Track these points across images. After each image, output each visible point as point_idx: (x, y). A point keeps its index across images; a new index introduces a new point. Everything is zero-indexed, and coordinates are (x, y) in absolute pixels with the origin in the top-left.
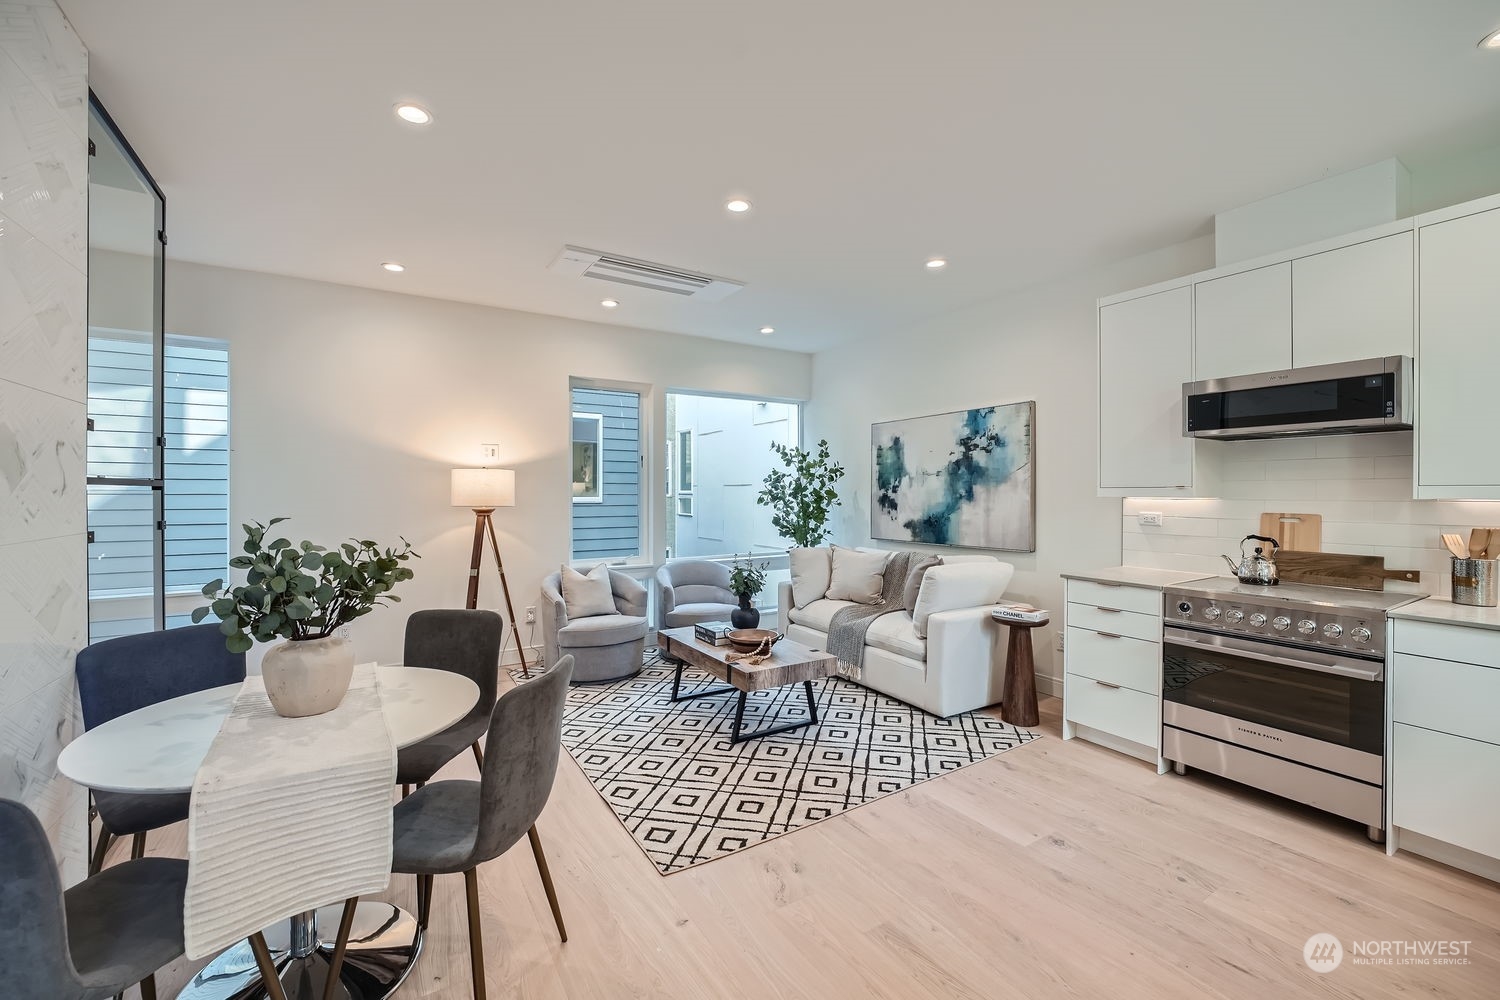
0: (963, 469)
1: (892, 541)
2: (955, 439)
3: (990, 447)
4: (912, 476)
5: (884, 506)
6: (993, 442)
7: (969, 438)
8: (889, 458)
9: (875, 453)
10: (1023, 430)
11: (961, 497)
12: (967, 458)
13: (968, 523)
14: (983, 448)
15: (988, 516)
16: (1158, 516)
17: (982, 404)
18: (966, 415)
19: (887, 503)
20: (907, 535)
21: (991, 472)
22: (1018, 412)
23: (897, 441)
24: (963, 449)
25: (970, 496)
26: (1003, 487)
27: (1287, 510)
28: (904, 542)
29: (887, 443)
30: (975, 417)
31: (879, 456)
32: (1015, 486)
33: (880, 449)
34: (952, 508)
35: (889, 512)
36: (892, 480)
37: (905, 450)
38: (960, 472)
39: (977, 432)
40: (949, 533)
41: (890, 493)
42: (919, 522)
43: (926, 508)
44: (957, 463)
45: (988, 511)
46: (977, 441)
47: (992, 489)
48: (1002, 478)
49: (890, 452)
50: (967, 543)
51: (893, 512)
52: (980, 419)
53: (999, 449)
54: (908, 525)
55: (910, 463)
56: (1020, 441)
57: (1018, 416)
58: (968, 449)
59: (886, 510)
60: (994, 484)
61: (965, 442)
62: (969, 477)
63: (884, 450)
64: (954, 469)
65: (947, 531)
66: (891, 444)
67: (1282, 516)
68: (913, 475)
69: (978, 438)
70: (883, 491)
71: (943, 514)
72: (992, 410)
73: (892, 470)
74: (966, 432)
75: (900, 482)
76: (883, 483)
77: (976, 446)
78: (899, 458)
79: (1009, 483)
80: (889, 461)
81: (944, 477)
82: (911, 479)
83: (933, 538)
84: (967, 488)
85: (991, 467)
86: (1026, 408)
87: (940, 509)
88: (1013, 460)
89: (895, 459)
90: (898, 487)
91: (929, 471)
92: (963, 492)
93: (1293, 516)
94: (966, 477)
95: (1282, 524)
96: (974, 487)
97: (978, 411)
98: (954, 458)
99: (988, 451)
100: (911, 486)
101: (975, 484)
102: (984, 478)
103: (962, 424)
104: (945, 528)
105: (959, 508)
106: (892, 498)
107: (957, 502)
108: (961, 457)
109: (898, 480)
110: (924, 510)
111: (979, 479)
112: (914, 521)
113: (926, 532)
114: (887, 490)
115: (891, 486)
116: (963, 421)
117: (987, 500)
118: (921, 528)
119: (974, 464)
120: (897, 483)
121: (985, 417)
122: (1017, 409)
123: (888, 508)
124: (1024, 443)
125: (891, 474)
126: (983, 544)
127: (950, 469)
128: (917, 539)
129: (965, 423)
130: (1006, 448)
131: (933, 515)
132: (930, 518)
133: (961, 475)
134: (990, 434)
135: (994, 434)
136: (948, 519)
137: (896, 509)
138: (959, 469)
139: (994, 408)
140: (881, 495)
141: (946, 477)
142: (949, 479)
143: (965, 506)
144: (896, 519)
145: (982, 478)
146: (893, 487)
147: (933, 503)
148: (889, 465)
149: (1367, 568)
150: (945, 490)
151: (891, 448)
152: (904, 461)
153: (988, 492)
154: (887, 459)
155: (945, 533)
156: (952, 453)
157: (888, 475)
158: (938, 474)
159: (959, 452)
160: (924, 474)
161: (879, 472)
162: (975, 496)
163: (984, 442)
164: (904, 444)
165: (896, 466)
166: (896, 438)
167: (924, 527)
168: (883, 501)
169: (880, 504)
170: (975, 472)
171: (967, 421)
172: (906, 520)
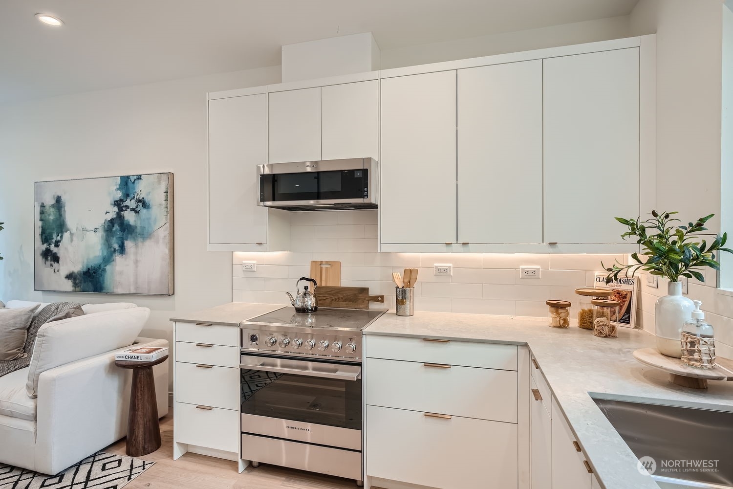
0: (116, 227)
1: (55, 291)
2: (109, 200)
3: (138, 209)
4: (72, 232)
5: (46, 259)
6: (140, 204)
7: (121, 200)
9: (38, 209)
10: (164, 196)
11: (115, 251)
12: (120, 217)
13: (121, 273)
14: (133, 210)
15: (137, 267)
16: (254, 264)
17: (132, 172)
18: (119, 181)
19: (50, 256)
20: (68, 285)
21: (139, 230)
22: (159, 181)
23: (58, 200)
24: (116, 209)
25: (122, 249)
26: (148, 243)
27: (324, 259)
28: (66, 292)
29: (50, 201)
30: (126, 183)
31: (42, 213)
32: (157, 242)
33: (43, 206)
34: (108, 259)
35: (52, 265)
36: (54, 236)
37: (66, 208)
38: (114, 229)
39: (127, 195)
40: (105, 282)
41: (52, 247)
42: (79, 273)
43: (85, 261)
44: (112, 221)
45: (136, 262)
46: (128, 202)
47: (140, 244)
48: (144, 235)
49: (52, 210)
50: (119, 291)
51: (55, 265)
52: (130, 185)
53: (145, 211)
54: (70, 276)
55: (71, 219)
56: (161, 205)
57: (160, 184)
58: (121, 209)
59: (49, 263)
60: (142, 240)
61: (118, 203)
62: (122, 233)
63: (47, 207)
64: (109, 226)
65: (103, 280)
66: (53, 202)
67: (321, 263)
68: (74, 231)
69: (128, 200)
70: (46, 246)
71: (100, 266)
72: (139, 177)
73: (54, 227)
74: (119, 195)
75: (61, 237)
76: (46, 237)
77: (127, 207)
78: (61, 215)
79: (152, 239)
80: (51, 218)
81: (101, 233)
82: (72, 234)
83: (92, 288)
84: (120, 242)
85: (139, 225)
86: (165, 177)
87: (98, 262)
88: (155, 220)
89: (58, 216)
90: (59, 241)
91: (88, 228)
92: (116, 246)
93: (327, 263)
94: (119, 234)
95: (321, 268)
96: (125, 242)
97: (128, 177)
98: (109, 217)
99: (137, 212)
100: (72, 240)
101: (126, 240)
102: (133, 235)
103: (115, 188)
104: (101, 278)
105: (113, 261)
106: (54, 252)
107: (112, 255)
108: (115, 216)
109: (60, 235)
110: (83, 262)
111: (130, 236)
112: (75, 273)
113: (85, 282)
114: (49, 245)
115: (54, 241)
116: (116, 185)
117: (136, 254)
118: (81, 279)
119: (125, 222)
120: (59, 238)
121: (134, 183)
122: (158, 178)
123: (51, 261)
124: (164, 206)
125: (54, 229)
126: (133, 291)
127: (106, 226)
128: (77, 289)
129: (118, 187)
130: (150, 210)
131: (91, 266)
132: (89, 269)
133: (115, 231)
134: (138, 197)
135: (141, 198)
136: (104, 270)
137: (58, 262)
138: (113, 227)
139: (141, 175)
140: (44, 249)
141: (103, 233)
142: (105, 235)
143: (118, 258)
144: (58, 271)
145: (131, 234)
146: (55, 241)
147: (92, 256)
148: (51, 221)
149: (361, 295)
150: (101, 245)
151: (53, 206)
152: (65, 218)
153: (136, 246)
154: (49, 215)
155: (102, 283)
156: (107, 213)
157: (50, 231)
158: (96, 230)
159: (113, 212)
160: (83, 230)
161: (42, 227)
162: (126, 250)
163: (133, 204)
164: (65, 203)
165: (58, 222)
166: (58, 197)
167: (84, 278)
168: (46, 255)
169: (43, 258)
170: (127, 230)
171: (120, 185)
172: (67, 272)
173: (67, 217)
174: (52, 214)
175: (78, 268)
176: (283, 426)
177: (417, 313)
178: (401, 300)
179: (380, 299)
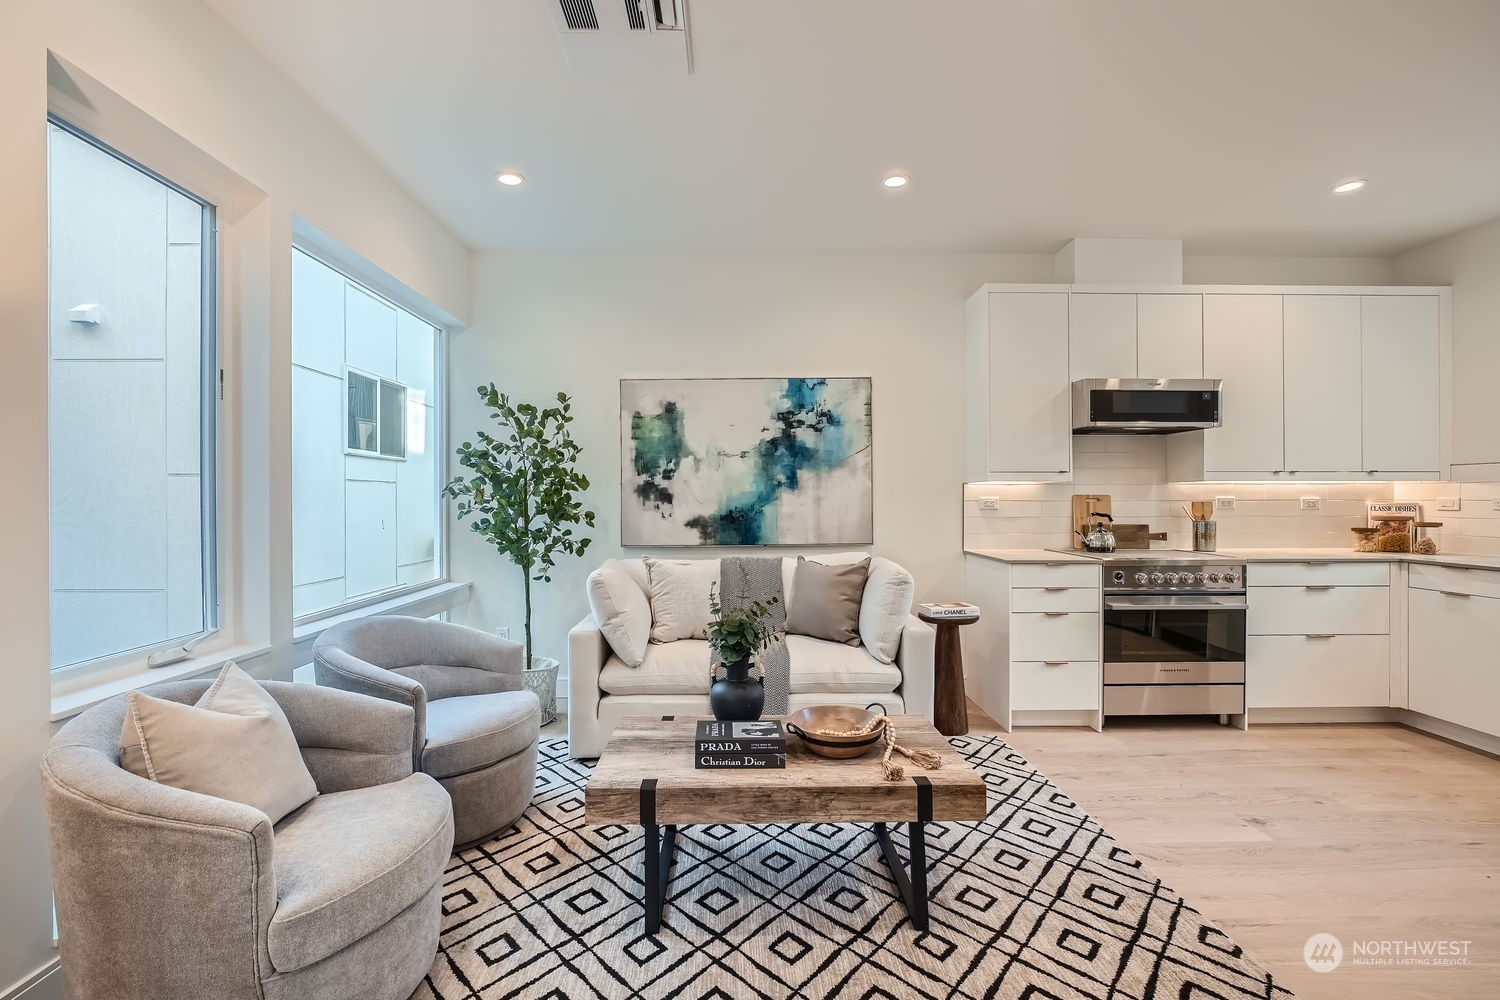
0: (781, 450)
1: (663, 547)
2: (769, 411)
3: (821, 425)
4: (698, 457)
5: (646, 497)
6: (824, 419)
7: (789, 412)
8: (656, 432)
9: (628, 422)
10: (863, 410)
11: (780, 484)
12: (788, 438)
13: (791, 516)
14: (812, 426)
15: (819, 506)
16: (997, 500)
17: (810, 373)
18: (786, 385)
19: (654, 493)
20: (694, 537)
21: (822, 454)
22: (856, 388)
23: (670, 409)
24: (781, 425)
25: (793, 482)
26: (837, 474)
27: (1091, 492)
28: (689, 547)
29: (651, 408)
30: (797, 387)
31: (635, 427)
32: (854, 472)
33: (638, 416)
34: (766, 498)
35: (658, 507)
36: (663, 463)
37: (684, 421)
38: (778, 453)
39: (802, 406)
40: (762, 529)
41: (659, 480)
42: (714, 519)
43: (724, 499)
44: (774, 443)
45: (818, 500)
46: (802, 416)
47: (824, 475)
48: (835, 462)
49: (657, 423)
50: (782, 541)
51: (665, 507)
52: (806, 391)
53: (832, 428)
54: (693, 524)
55: (693, 435)
56: (859, 421)
57: (858, 392)
58: (790, 425)
59: (651, 503)
60: (827, 469)
61: (784, 417)
62: (792, 459)
63: (648, 419)
64: (767, 449)
65: (759, 527)
66: (659, 411)
67: (1088, 497)
68: (701, 454)
69: (803, 413)
70: (644, 477)
71: (752, 506)
72: (822, 382)
73: (662, 448)
74: (786, 405)
75: (677, 464)
76: (644, 464)
77: (801, 423)
78: (674, 432)
79: (846, 469)
80: (656, 435)
81: (752, 463)
82: (697, 461)
83: (738, 539)
84: (789, 472)
85: (821, 448)
86: (864, 383)
87: (746, 501)
88: (850, 443)
89: (668, 432)
90: (674, 471)
91: (729, 452)
92: (782, 478)
94: (787, 460)
95: (1088, 503)
96: (798, 472)
97: (803, 381)
98: (768, 436)
99: (817, 430)
100: (697, 470)
101: (800, 468)
102: (812, 460)
103: (779, 394)
104: (755, 524)
105: (777, 499)
106: (662, 486)
107: (774, 491)
108: (778, 434)
109: (673, 461)
110: (721, 502)
111: (806, 463)
112: (704, 518)
113: (723, 531)
114: (652, 476)
115: (661, 470)
116: (781, 391)
117: (818, 487)
118: (716, 526)
119: (797, 444)
120: (671, 466)
121: (813, 389)
122: (854, 384)
123: (655, 500)
124: (865, 423)
125: (660, 452)
126: (812, 540)
127: (762, 449)
128: (709, 541)
129: (784, 393)
130: (842, 427)
131: (736, 508)
132: (731, 512)
133: (779, 457)
134: (819, 409)
135: (825, 410)
136: (761, 512)
137: (670, 502)
138: (776, 450)
139: (825, 379)
140: (642, 483)
141: (757, 459)
142: (761, 461)
143: (786, 497)
144: (670, 516)
145: (809, 461)
146: (665, 471)
147: (736, 492)
148: (656, 440)
149: (1141, 533)
150: (754, 475)
151: (659, 417)
152: (684, 436)
153: (818, 478)
154: (651, 431)
155: (756, 530)
156: (764, 429)
157: (654, 455)
158: (743, 455)
159: (776, 429)
160: (719, 454)
161: (637, 449)
162: (800, 483)
163: (811, 418)
164: (683, 413)
165: (670, 442)
166: (670, 403)
167: (722, 525)
168: (645, 491)
169: (639, 496)
170: (801, 455)
171: (788, 391)
172: (689, 517)
173: (686, 434)
174: (657, 428)
175: (710, 510)
176: (1157, 671)
178: (1203, 534)
179: (1163, 537)
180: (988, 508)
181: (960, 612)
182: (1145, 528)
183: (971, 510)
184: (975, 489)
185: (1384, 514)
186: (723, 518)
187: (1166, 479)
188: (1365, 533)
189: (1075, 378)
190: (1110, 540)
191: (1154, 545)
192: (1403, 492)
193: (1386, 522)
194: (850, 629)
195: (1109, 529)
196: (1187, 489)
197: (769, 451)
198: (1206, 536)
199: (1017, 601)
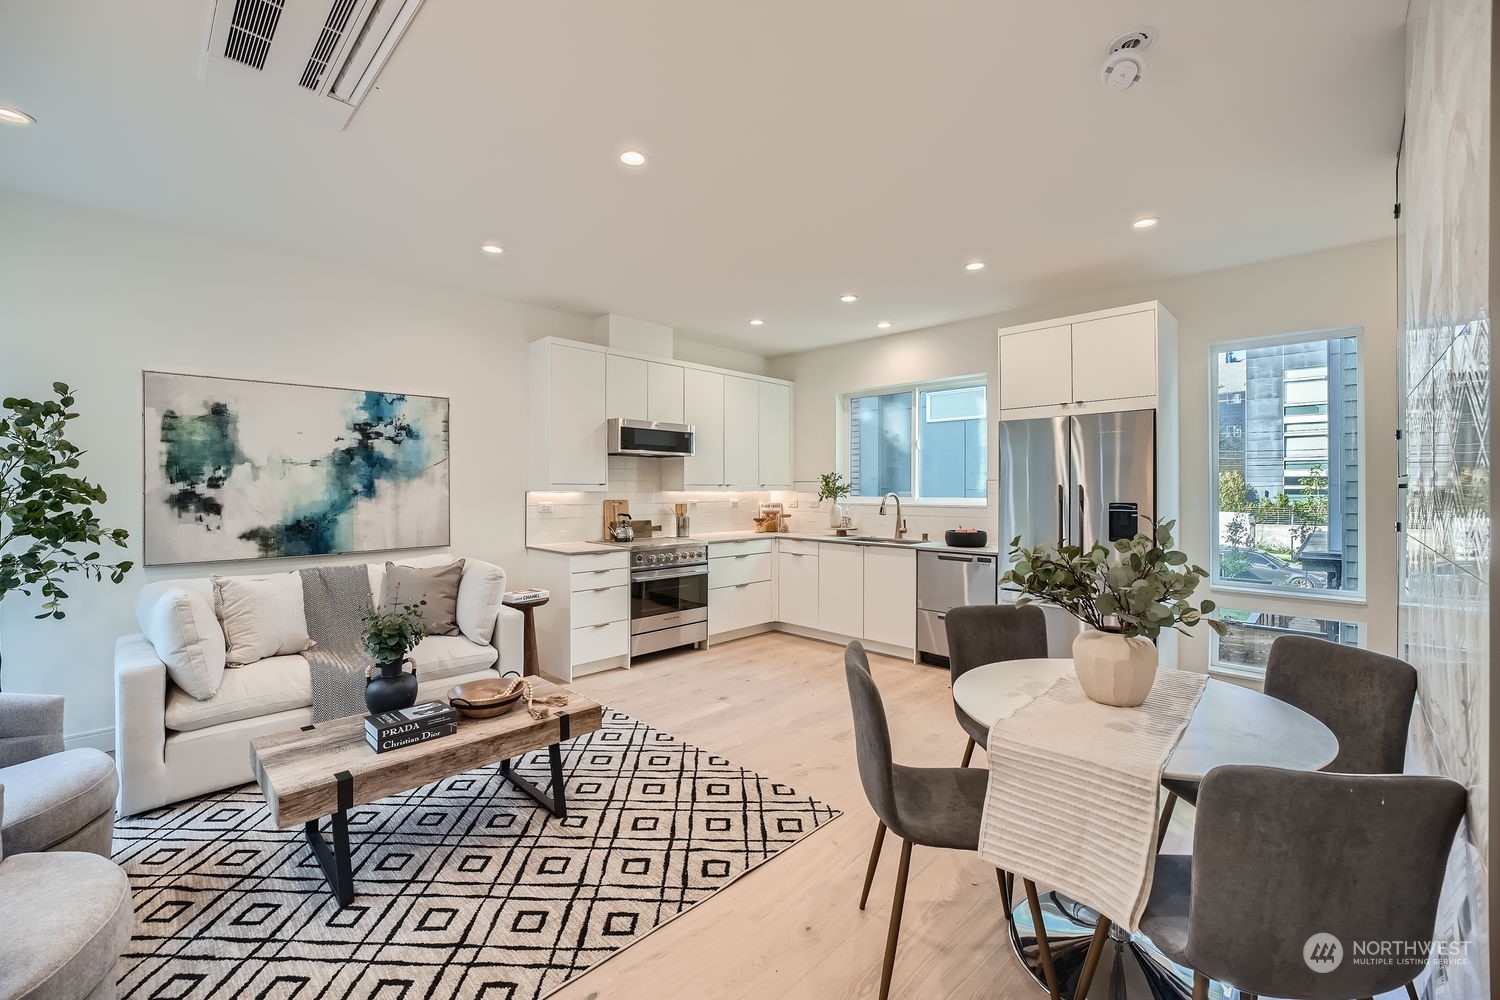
0: (358, 460)
2: (349, 420)
3: (399, 438)
4: (256, 465)
5: (183, 509)
6: (404, 432)
7: (366, 424)
8: (199, 434)
9: (155, 422)
10: (441, 426)
11: (356, 493)
12: (365, 449)
13: (367, 524)
14: (390, 439)
15: (397, 514)
16: (550, 504)
17: (390, 388)
18: (363, 397)
19: (194, 504)
20: (252, 549)
21: (400, 465)
22: (435, 406)
23: (219, 411)
24: (358, 436)
25: (370, 490)
26: (416, 483)
27: (616, 498)
28: (244, 561)
29: (189, 408)
30: (375, 401)
31: (168, 428)
32: (431, 482)
33: (170, 416)
34: (342, 505)
35: (201, 519)
36: (207, 470)
37: (238, 425)
38: (354, 463)
39: (380, 419)
40: (336, 538)
41: (202, 489)
42: (277, 530)
43: (291, 509)
44: (349, 452)
45: (396, 508)
46: (380, 428)
47: (403, 484)
48: (413, 472)
49: (199, 425)
50: (357, 548)
51: (211, 519)
52: (384, 404)
53: (411, 441)
54: (248, 536)
55: (252, 444)
56: (437, 436)
57: (436, 410)
58: (367, 436)
59: (190, 515)
60: (406, 478)
61: (360, 427)
62: (369, 469)
63: (186, 420)
64: (342, 458)
65: (332, 536)
66: (202, 412)
67: (614, 501)
68: (261, 461)
69: (382, 425)
70: (180, 486)
71: (325, 516)
72: (401, 398)
73: (207, 453)
74: (363, 416)
75: (228, 472)
76: (178, 468)
77: (379, 435)
78: (224, 436)
79: (424, 479)
80: (198, 438)
81: (325, 470)
82: (255, 469)
83: (307, 549)
84: (366, 482)
85: (400, 458)
86: (442, 403)
87: (317, 510)
88: (429, 455)
89: (217, 437)
90: (224, 479)
91: (296, 460)
92: (359, 487)
93: (618, 501)
94: (364, 470)
96: (377, 482)
97: (381, 395)
98: (343, 446)
99: (395, 442)
100: (256, 478)
101: (378, 478)
102: (391, 471)
103: (356, 405)
104: (328, 533)
105: (353, 507)
106: (206, 496)
107: (349, 499)
108: (355, 444)
109: (223, 468)
110: (286, 511)
111: (384, 473)
112: (264, 529)
113: (290, 541)
114: (192, 484)
115: (206, 478)
116: (358, 402)
117: (396, 496)
118: (280, 537)
119: (375, 455)
120: (220, 473)
121: (391, 403)
122: (432, 401)
123: (196, 512)
124: (443, 438)
125: (205, 458)
126: (391, 545)
127: (337, 459)
128: (270, 553)
129: (361, 405)
130: (421, 441)
131: (305, 517)
132: (299, 521)
133: (355, 467)
134: (398, 423)
135: (404, 424)
136: (334, 521)
137: (219, 513)
138: (352, 459)
139: (404, 395)
140: (177, 492)
141: (330, 468)
142: (334, 470)
143: (363, 505)
144: (219, 528)
145: (387, 471)
146: (211, 479)
147: (305, 501)
148: (198, 444)
149: (647, 527)
150: (327, 484)
151: (202, 418)
152: (237, 441)
153: (397, 487)
154: (191, 433)
155: (329, 539)
156: (339, 439)
157: (194, 460)
158: (314, 463)
159: (352, 439)
160: (284, 461)
161: (169, 453)
162: (378, 492)
163: (390, 431)
164: (237, 417)
165: (217, 447)
166: (218, 404)
167: (287, 537)
168: (181, 502)
169: (172, 507)
170: (378, 465)
171: (365, 403)
172: (245, 528)
173: (241, 440)
174: (199, 430)
175: (271, 520)
177: (691, 536)
178: (682, 526)
179: (659, 528)
180: (545, 511)
181: (535, 596)
182: (649, 522)
183: (532, 513)
184: (535, 496)
185: (767, 509)
186: (288, 528)
187: (661, 488)
188: (758, 520)
189: (611, 417)
190: (631, 533)
191: (655, 535)
192: (776, 496)
193: (768, 514)
194: (450, 621)
195: (629, 525)
196: (674, 496)
197: (344, 461)
198: (684, 527)
199: (576, 583)
